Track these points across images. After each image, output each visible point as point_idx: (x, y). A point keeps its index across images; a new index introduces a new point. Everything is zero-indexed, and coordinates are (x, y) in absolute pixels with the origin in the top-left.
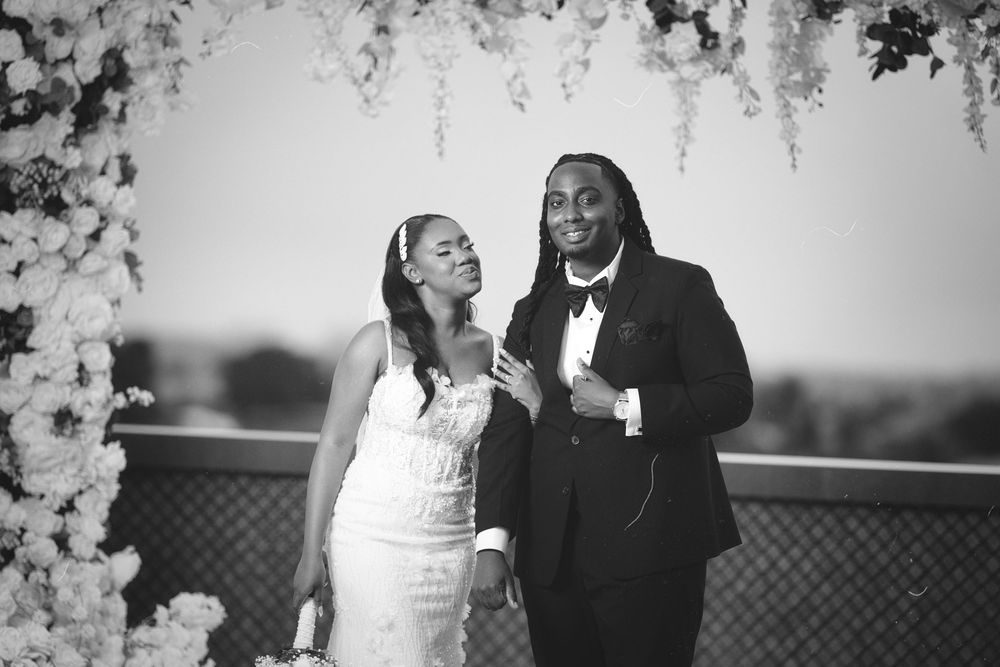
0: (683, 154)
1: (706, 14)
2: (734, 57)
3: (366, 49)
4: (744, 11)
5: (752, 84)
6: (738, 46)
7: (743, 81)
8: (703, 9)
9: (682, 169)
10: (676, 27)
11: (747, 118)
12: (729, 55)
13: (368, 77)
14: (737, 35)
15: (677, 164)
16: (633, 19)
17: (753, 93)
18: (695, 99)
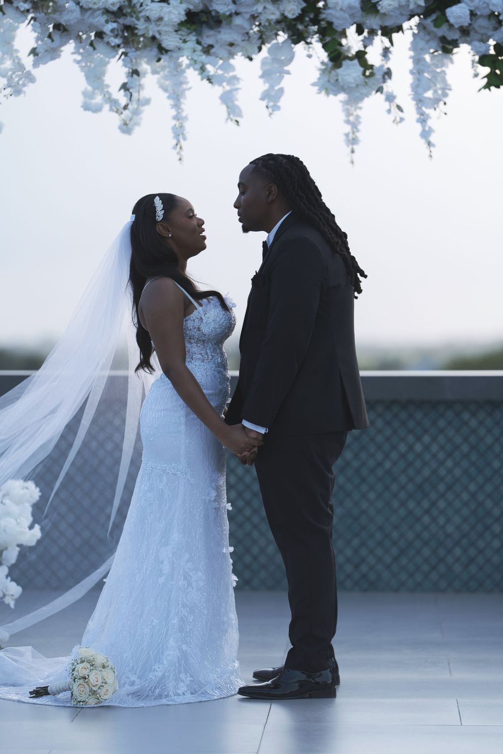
0: (353, 152)
1: (365, 53)
2: (384, 81)
3: (125, 87)
4: (392, 49)
5: (398, 101)
6: (388, 74)
7: (390, 98)
8: (362, 49)
9: (352, 162)
10: (346, 63)
11: (395, 125)
12: (381, 80)
13: (125, 107)
14: (386, 66)
15: (349, 159)
16: (314, 57)
17: (399, 108)
18: (359, 112)
